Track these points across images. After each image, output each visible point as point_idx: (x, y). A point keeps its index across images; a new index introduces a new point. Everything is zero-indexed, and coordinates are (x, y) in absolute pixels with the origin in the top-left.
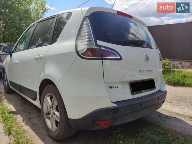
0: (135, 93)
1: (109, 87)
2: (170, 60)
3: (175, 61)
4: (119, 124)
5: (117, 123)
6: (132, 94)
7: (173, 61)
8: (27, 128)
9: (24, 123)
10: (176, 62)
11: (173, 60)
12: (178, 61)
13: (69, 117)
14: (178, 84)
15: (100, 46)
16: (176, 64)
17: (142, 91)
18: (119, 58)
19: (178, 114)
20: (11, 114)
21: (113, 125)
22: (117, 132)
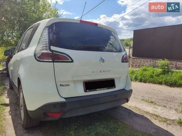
0: (88, 90)
1: (60, 85)
2: (168, 61)
3: (178, 61)
4: (69, 117)
5: (67, 116)
6: (85, 91)
7: (175, 62)
8: (10, 117)
9: (9, 113)
10: (178, 63)
11: (176, 60)
12: (180, 62)
13: (27, 109)
14: (175, 84)
15: (52, 51)
16: (178, 65)
17: (97, 89)
18: (70, 60)
19: (147, 113)
20: (2, 106)
21: (62, 117)
22: (76, 124)
